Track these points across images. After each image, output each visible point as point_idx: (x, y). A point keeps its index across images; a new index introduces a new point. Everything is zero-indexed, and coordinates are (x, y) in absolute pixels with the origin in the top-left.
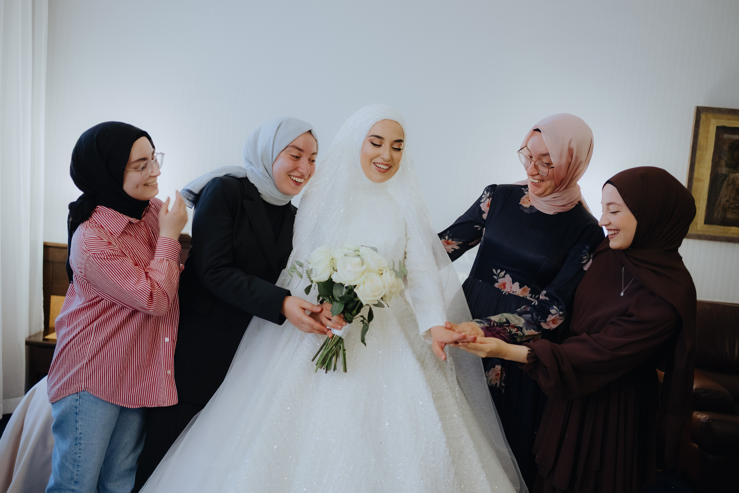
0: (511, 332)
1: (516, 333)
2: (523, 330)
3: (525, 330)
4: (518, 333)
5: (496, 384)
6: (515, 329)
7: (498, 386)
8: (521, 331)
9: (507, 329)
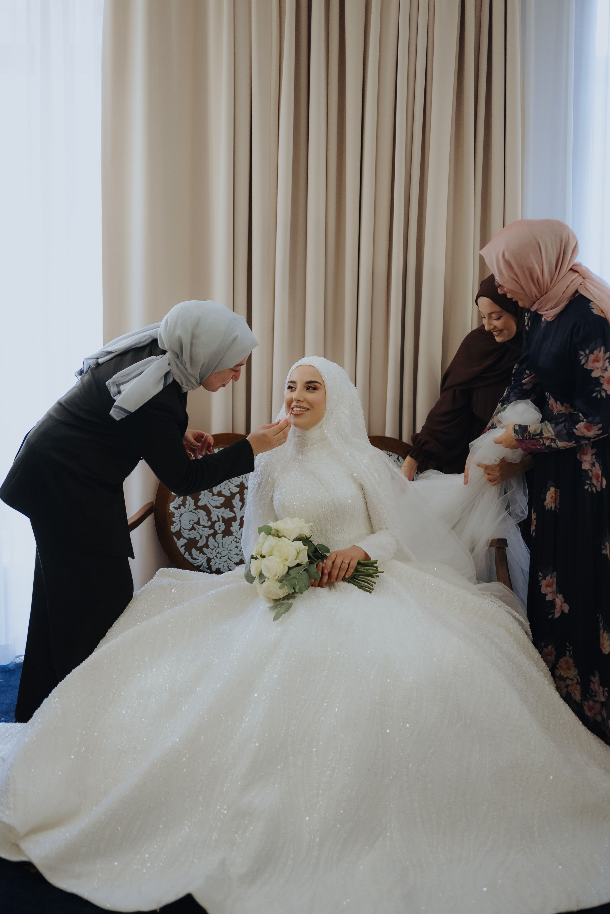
0: (544, 444)
1: (549, 445)
2: (556, 441)
3: (559, 443)
4: (551, 445)
5: (552, 506)
6: (549, 441)
7: (553, 509)
8: (555, 443)
9: (541, 441)
